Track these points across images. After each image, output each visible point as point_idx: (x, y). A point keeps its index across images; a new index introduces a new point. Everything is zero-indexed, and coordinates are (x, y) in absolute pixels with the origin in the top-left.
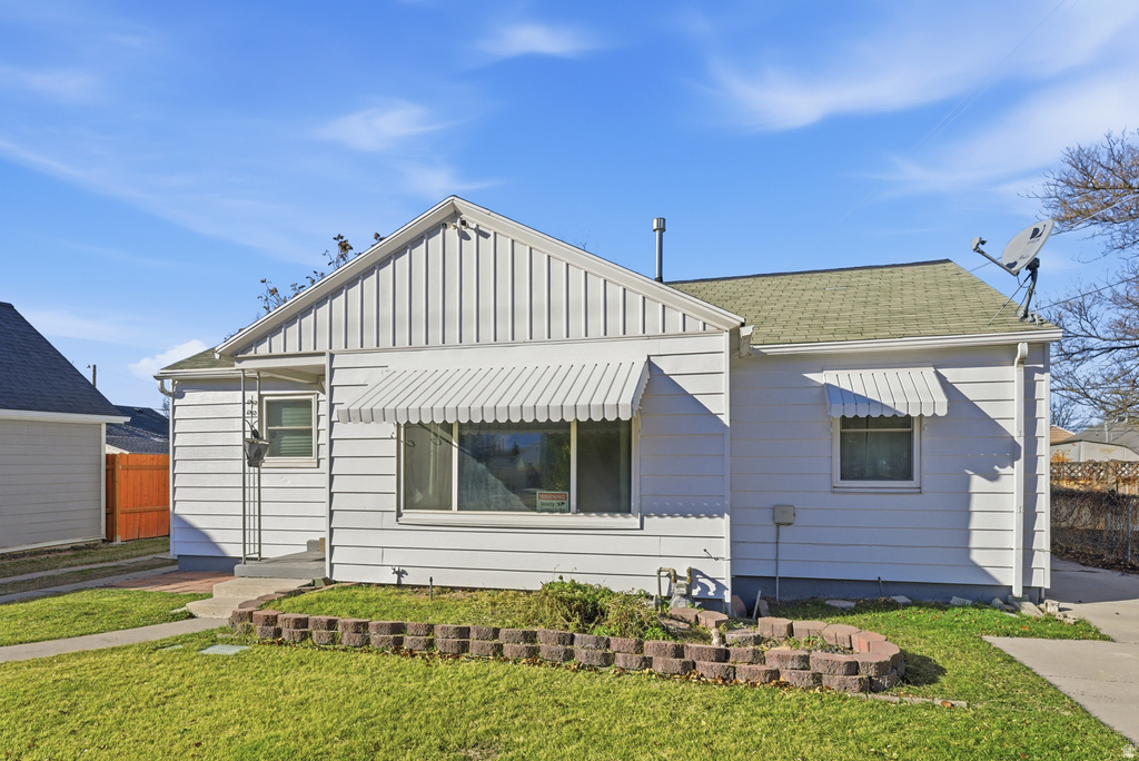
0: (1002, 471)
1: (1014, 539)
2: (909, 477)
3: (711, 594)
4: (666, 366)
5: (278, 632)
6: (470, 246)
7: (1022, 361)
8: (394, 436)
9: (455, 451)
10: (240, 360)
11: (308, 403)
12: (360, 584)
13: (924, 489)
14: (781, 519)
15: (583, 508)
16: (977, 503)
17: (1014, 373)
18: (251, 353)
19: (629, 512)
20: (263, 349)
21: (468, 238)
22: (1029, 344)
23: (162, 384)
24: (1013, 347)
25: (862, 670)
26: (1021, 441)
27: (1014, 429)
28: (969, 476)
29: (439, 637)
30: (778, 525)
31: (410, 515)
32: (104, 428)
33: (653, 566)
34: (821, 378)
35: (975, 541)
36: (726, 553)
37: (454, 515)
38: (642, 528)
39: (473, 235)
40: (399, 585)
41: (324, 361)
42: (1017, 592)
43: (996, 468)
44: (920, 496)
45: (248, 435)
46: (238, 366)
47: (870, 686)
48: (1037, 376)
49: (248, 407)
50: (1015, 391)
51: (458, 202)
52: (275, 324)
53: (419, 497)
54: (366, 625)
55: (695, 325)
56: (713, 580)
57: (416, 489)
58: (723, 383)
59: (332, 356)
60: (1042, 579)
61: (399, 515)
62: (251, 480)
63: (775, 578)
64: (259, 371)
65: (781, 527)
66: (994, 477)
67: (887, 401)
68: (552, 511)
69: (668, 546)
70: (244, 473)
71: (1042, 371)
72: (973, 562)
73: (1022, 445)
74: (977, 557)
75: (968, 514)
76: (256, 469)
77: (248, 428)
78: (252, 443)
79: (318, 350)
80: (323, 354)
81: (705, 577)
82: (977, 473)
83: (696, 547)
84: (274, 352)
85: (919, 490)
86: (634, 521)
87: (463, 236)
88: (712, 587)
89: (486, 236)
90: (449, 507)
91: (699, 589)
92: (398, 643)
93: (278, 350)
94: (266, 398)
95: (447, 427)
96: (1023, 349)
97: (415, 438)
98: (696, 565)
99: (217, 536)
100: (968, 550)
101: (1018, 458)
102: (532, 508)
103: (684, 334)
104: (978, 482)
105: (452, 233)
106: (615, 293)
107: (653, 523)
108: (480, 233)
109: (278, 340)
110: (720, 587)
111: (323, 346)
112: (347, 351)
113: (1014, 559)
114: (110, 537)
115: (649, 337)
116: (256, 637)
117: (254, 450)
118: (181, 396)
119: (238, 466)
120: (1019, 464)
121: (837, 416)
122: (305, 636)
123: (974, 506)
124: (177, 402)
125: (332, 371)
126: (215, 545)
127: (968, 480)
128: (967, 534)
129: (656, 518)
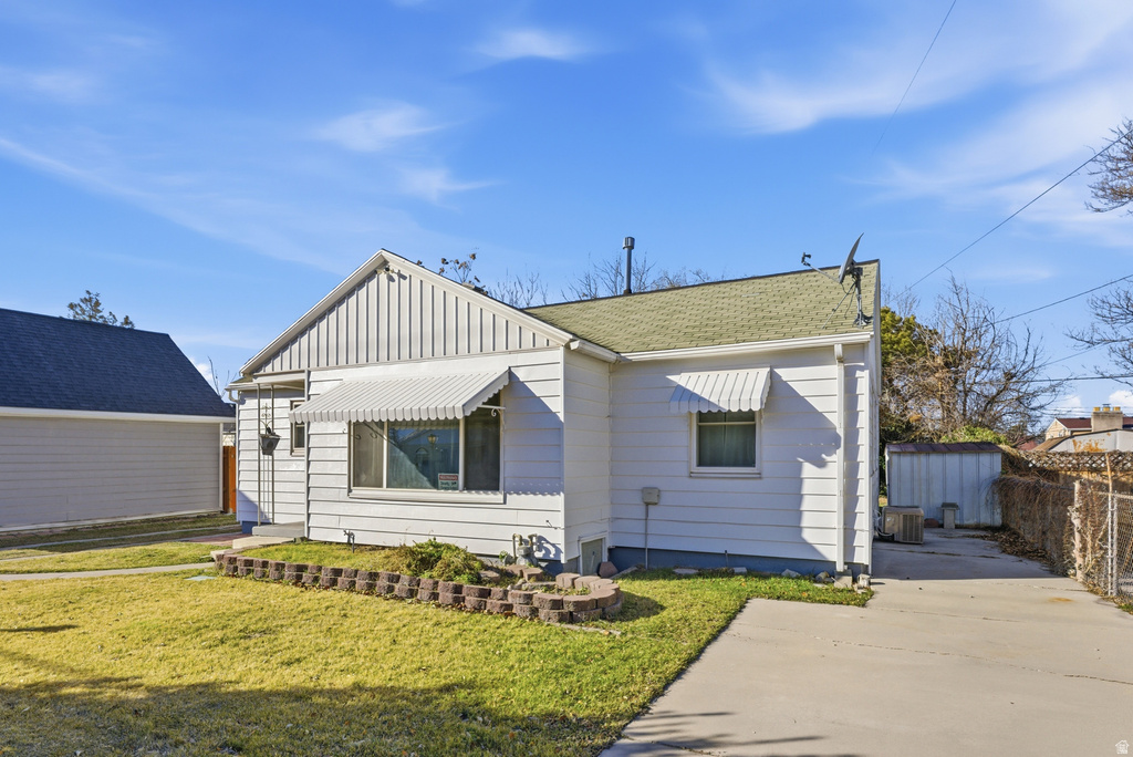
0: (828, 459)
1: (836, 520)
2: (751, 463)
3: (552, 556)
4: (521, 375)
5: (236, 569)
6: (394, 286)
7: (841, 360)
8: (346, 431)
9: (385, 443)
10: (256, 377)
12: (325, 543)
13: (764, 475)
14: (650, 499)
15: (468, 487)
16: (807, 487)
17: (835, 371)
18: (262, 372)
19: (498, 489)
20: (268, 369)
21: (393, 280)
22: (843, 345)
23: (230, 395)
24: (831, 347)
25: (565, 606)
26: (841, 432)
27: (837, 420)
28: (800, 464)
29: (322, 575)
30: (647, 504)
31: (357, 491)
32: (222, 426)
33: (508, 533)
34: (682, 379)
35: (806, 520)
36: (561, 524)
37: (385, 492)
38: (505, 503)
39: (395, 277)
40: (349, 544)
41: (303, 376)
42: (840, 567)
43: (824, 456)
44: (758, 481)
45: (263, 432)
46: (255, 381)
47: (571, 619)
48: (858, 374)
49: (263, 412)
50: (836, 387)
51: (385, 254)
52: (276, 349)
53: (363, 477)
54: (283, 565)
55: (541, 342)
56: (553, 545)
57: (361, 471)
58: (559, 387)
59: (309, 372)
60: (863, 556)
61: (350, 491)
62: (266, 465)
63: (644, 549)
64: (273, 384)
65: (650, 506)
66: (821, 464)
67: (713, 399)
68: (446, 489)
69: (524, 518)
70: (259, 461)
71: (862, 369)
72: (804, 540)
73: (842, 436)
74: (808, 535)
75: (799, 497)
76: (270, 457)
77: (262, 426)
78: (264, 437)
79: (302, 368)
80: (303, 371)
81: (548, 542)
82: (807, 461)
83: (540, 519)
84: (276, 371)
85: (759, 476)
86: (499, 497)
87: (391, 279)
88: (553, 551)
89: (405, 278)
90: (381, 486)
91: (544, 552)
92: (299, 578)
93: (278, 369)
94: (295, 403)
95: (380, 423)
96: (838, 350)
97: (360, 432)
98: (539, 532)
100: (800, 529)
101: (839, 447)
102: (435, 485)
103: (534, 349)
104: (808, 469)
105: (383, 276)
106: (501, 323)
107: (513, 499)
108: (402, 276)
109: (277, 361)
110: (558, 551)
111: (304, 366)
112: (318, 368)
113: (836, 537)
114: (225, 511)
115: (510, 352)
116: (224, 572)
117: (267, 442)
118: (243, 403)
119: (255, 455)
120: (840, 452)
121: (695, 411)
122: (249, 572)
123: (805, 490)
124: (241, 407)
125: (309, 383)
127: (799, 468)
128: (799, 514)
129: (515, 495)
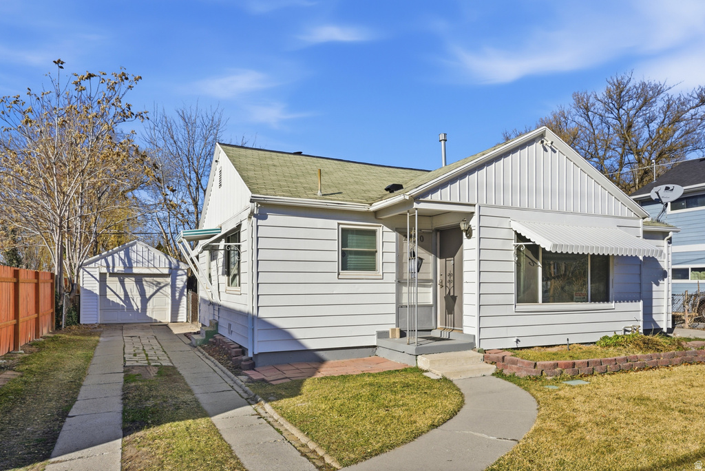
0: (660, 282)
6: (547, 154)
8: (513, 260)
9: (540, 270)
11: (373, 233)
19: (609, 301)
28: (652, 284)
31: (520, 307)
36: (641, 318)
37: (540, 306)
38: (614, 308)
40: (517, 348)
55: (631, 214)
59: (479, 207)
61: (515, 306)
68: (580, 302)
79: (470, 202)
80: (473, 205)
84: (444, 200)
86: (612, 305)
89: (555, 152)
90: (536, 301)
94: (341, 226)
97: (521, 262)
99: (297, 334)
102: (572, 299)
103: (628, 217)
109: (446, 191)
111: (473, 201)
112: (487, 205)
118: (265, 218)
124: (260, 222)
126: (296, 341)
129: (619, 303)
